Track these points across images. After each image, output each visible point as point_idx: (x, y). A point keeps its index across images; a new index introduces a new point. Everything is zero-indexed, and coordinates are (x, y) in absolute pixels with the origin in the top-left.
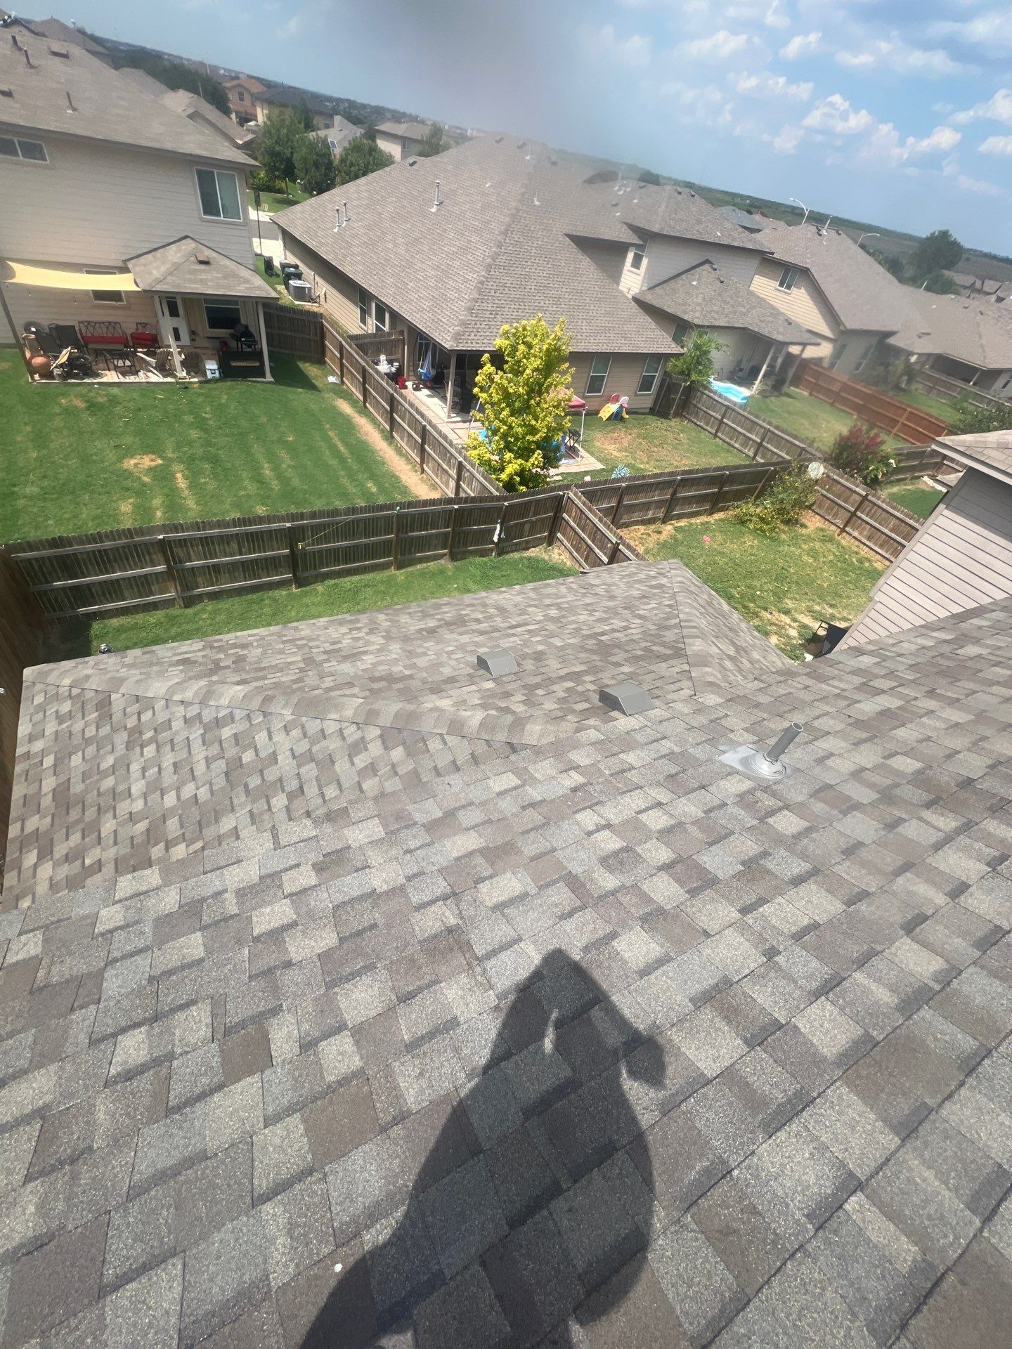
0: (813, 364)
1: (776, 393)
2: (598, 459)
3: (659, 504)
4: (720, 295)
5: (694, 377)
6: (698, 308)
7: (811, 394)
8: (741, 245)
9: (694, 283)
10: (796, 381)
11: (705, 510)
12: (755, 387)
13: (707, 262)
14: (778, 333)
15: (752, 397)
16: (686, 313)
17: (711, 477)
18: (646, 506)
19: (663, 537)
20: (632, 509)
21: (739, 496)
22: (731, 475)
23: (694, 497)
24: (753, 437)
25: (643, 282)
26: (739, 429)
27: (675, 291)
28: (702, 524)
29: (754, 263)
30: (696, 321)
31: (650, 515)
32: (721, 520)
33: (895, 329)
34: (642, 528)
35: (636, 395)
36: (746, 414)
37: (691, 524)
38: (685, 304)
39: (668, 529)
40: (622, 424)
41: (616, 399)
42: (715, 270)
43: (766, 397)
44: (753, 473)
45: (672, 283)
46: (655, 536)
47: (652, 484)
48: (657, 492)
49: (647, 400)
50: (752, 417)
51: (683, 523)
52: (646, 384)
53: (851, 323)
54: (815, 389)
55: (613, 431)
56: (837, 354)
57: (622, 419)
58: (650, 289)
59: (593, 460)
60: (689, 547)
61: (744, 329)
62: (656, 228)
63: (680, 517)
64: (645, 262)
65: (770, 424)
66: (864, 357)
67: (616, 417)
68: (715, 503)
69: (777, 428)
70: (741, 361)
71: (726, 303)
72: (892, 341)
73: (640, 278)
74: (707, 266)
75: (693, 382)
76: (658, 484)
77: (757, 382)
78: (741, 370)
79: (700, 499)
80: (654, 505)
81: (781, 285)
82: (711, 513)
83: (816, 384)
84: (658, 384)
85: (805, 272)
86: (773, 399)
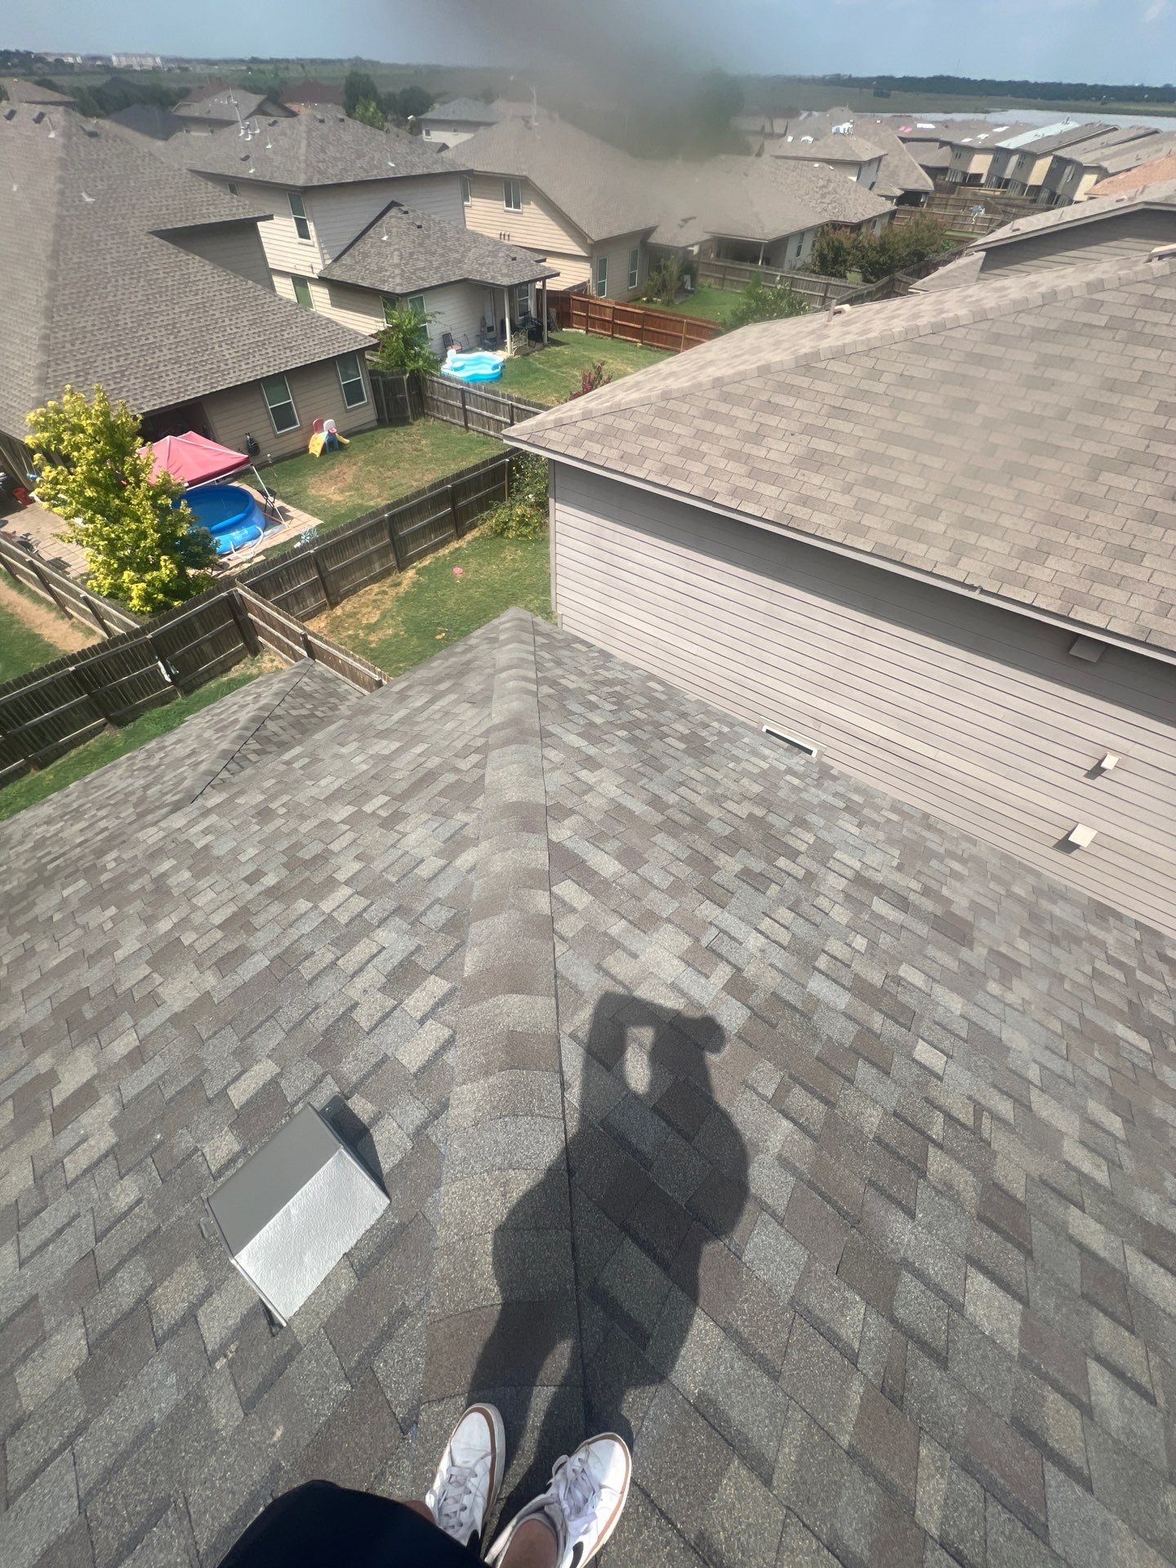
0: (577, 294)
2: (314, 514)
3: (382, 553)
4: (421, 245)
5: (411, 366)
6: (397, 271)
7: (588, 331)
8: (426, 171)
9: (385, 238)
11: (452, 535)
12: (508, 345)
13: (393, 204)
14: (502, 275)
15: (509, 360)
16: (384, 282)
17: (432, 498)
18: (366, 561)
19: (402, 590)
20: (344, 572)
21: (484, 505)
22: (454, 487)
23: (424, 527)
24: (502, 419)
25: (323, 255)
26: (485, 413)
27: (366, 255)
28: (451, 553)
29: (455, 189)
30: (398, 290)
31: (378, 568)
32: (475, 539)
33: (651, 224)
34: (375, 587)
35: (347, 411)
36: (483, 393)
37: (438, 559)
38: (381, 270)
39: (411, 573)
40: (341, 456)
41: (318, 427)
42: (406, 213)
43: (528, 354)
44: (484, 474)
45: (360, 246)
46: (392, 592)
47: (350, 538)
48: (368, 541)
49: (366, 411)
50: (490, 396)
51: (427, 561)
52: (353, 394)
53: (596, 234)
55: (332, 466)
56: (600, 271)
57: (341, 444)
58: (336, 260)
59: (306, 517)
60: (437, 589)
61: (464, 281)
62: (301, 181)
63: (421, 555)
64: (311, 227)
65: (510, 398)
66: (634, 267)
67: (332, 446)
68: (459, 523)
69: (518, 400)
71: (433, 254)
72: (654, 239)
73: (316, 249)
74: (393, 212)
75: (412, 371)
76: (362, 532)
77: (508, 340)
79: (437, 526)
80: (375, 557)
81: (508, 205)
82: (460, 536)
84: (369, 388)
85: (524, 182)
86: (536, 354)
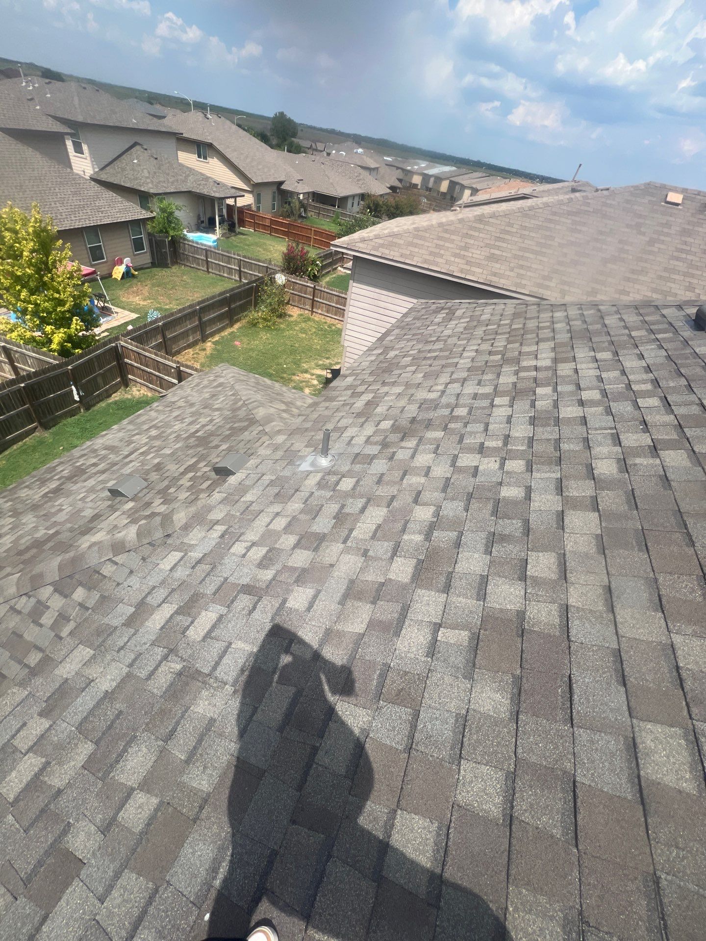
0: (247, 210)
1: (233, 234)
2: (131, 311)
3: (194, 330)
4: (159, 169)
5: (172, 233)
6: (148, 181)
8: (156, 129)
9: (135, 161)
10: (242, 223)
11: (227, 325)
12: (218, 231)
13: (135, 144)
14: (214, 192)
15: (218, 239)
16: (140, 186)
17: (219, 301)
18: (185, 334)
19: (208, 352)
20: (175, 339)
21: (244, 308)
22: (231, 296)
23: (215, 318)
24: (233, 267)
25: (93, 165)
26: (221, 263)
27: (123, 170)
28: (229, 334)
29: (171, 142)
30: (152, 191)
31: (191, 339)
32: (240, 328)
33: (282, 179)
34: (190, 351)
36: (220, 252)
37: (223, 337)
38: (136, 179)
39: (209, 345)
41: (121, 262)
42: (146, 149)
43: (228, 238)
44: (244, 291)
45: (118, 163)
46: (203, 353)
47: (180, 318)
48: (188, 322)
49: (145, 257)
50: (225, 253)
51: (217, 338)
52: (138, 245)
53: (255, 179)
54: (255, 226)
55: (131, 286)
56: (258, 200)
57: (133, 276)
58: (102, 170)
59: (126, 312)
60: (229, 352)
61: (189, 192)
62: (80, 119)
63: (212, 334)
64: (85, 147)
65: (238, 255)
66: (274, 199)
67: (128, 274)
68: (231, 317)
69: (245, 257)
70: (199, 215)
71: (168, 174)
72: (284, 187)
73: (88, 161)
74: (138, 147)
75: (173, 237)
76: (185, 316)
77: (217, 228)
78: (203, 222)
79: (220, 318)
80: (190, 332)
81: (199, 157)
82: (231, 325)
83: (255, 223)
84: (148, 243)
85: (210, 146)
86: (233, 238)
